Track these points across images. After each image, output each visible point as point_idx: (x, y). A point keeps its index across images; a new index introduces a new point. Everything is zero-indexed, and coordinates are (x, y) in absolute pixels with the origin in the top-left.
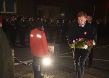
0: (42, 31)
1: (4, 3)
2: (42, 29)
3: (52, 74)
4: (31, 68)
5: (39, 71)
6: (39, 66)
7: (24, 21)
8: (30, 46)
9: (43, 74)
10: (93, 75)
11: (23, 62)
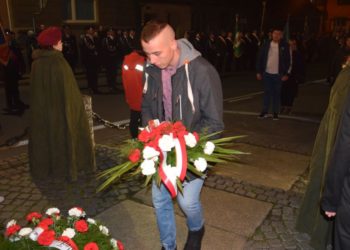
7: (112, 37)
10: (254, 145)
11: (112, 123)
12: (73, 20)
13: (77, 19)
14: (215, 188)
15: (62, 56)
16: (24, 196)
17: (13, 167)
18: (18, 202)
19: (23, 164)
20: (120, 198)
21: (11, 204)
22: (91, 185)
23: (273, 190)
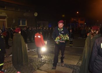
0: (41, 34)
1: (21, 21)
3: (47, 55)
4: (36, 53)
9: (42, 55)
10: (67, 54)
12: (21, 25)
14: (59, 65)
16: (12, 70)
17: (8, 62)
18: (10, 71)
19: (11, 61)
20: (36, 69)
21: (8, 72)
22: (28, 66)
23: (73, 65)
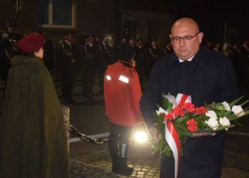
0: (132, 67)
1: (51, 6)
2: (132, 63)
3: (151, 166)
4: (104, 151)
5: (123, 156)
6: (124, 145)
7: (91, 45)
8: (104, 101)
9: (133, 163)
11: (88, 137)
12: (50, 25)
13: (54, 23)
15: (42, 63)
